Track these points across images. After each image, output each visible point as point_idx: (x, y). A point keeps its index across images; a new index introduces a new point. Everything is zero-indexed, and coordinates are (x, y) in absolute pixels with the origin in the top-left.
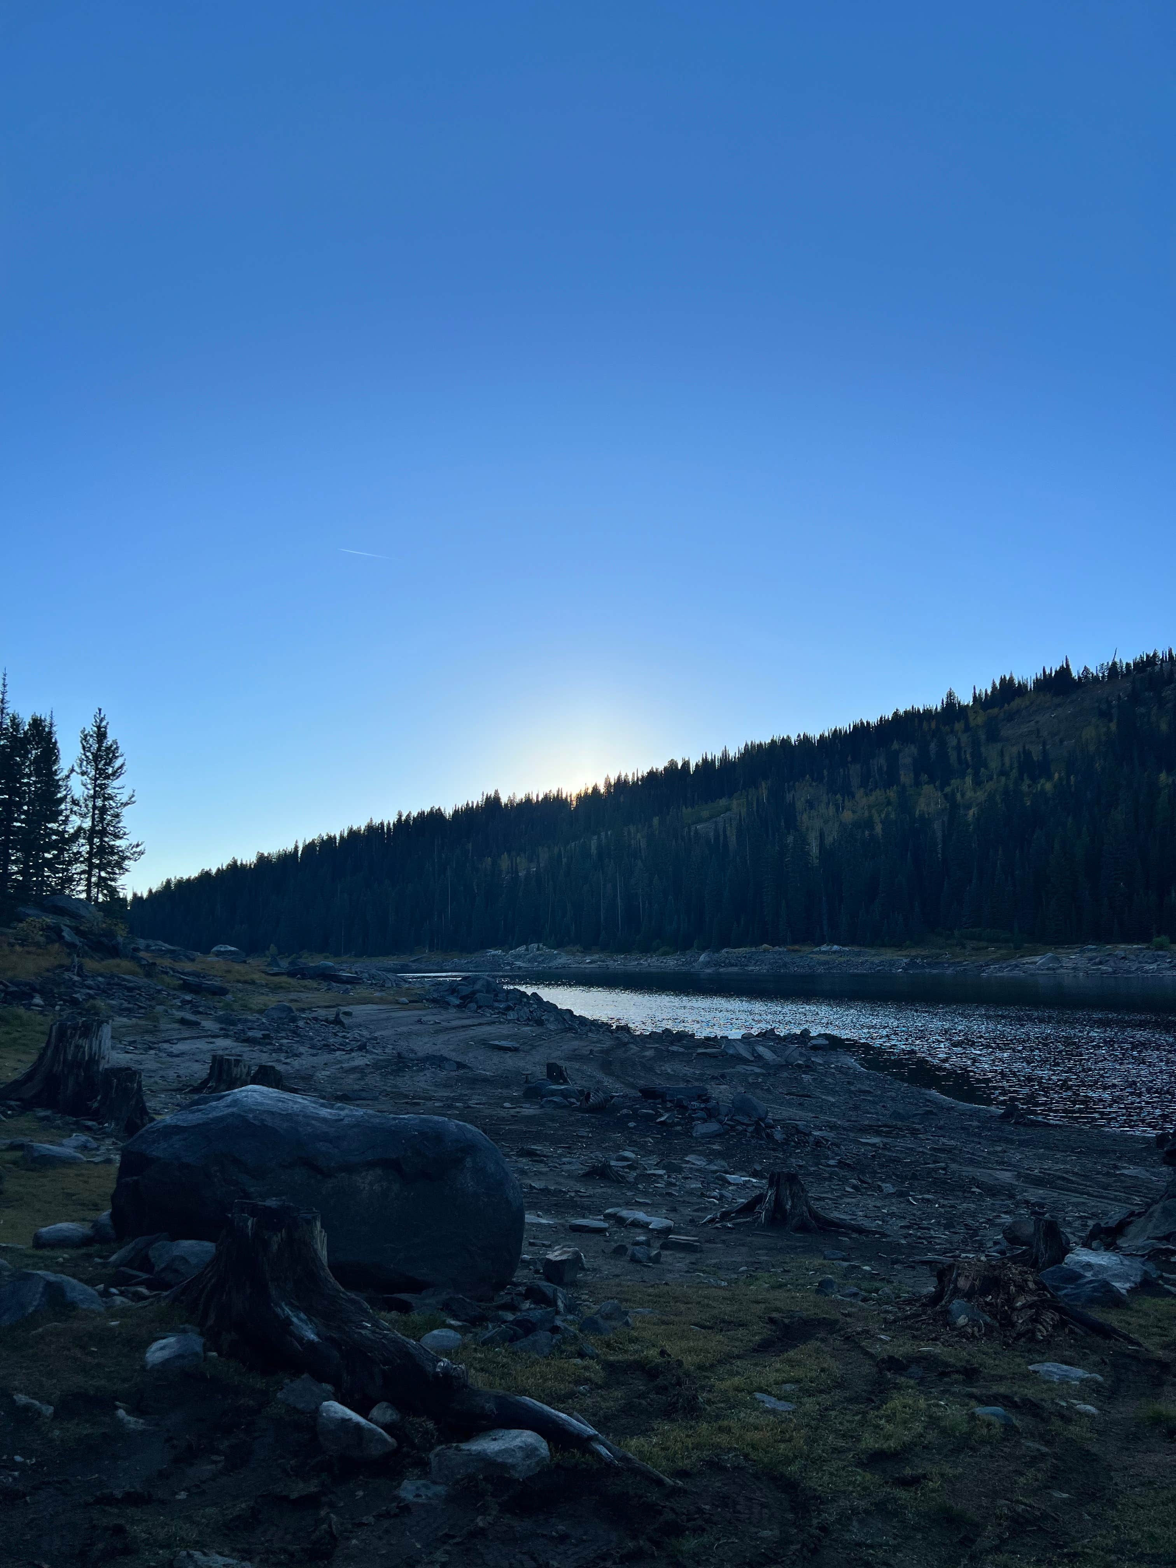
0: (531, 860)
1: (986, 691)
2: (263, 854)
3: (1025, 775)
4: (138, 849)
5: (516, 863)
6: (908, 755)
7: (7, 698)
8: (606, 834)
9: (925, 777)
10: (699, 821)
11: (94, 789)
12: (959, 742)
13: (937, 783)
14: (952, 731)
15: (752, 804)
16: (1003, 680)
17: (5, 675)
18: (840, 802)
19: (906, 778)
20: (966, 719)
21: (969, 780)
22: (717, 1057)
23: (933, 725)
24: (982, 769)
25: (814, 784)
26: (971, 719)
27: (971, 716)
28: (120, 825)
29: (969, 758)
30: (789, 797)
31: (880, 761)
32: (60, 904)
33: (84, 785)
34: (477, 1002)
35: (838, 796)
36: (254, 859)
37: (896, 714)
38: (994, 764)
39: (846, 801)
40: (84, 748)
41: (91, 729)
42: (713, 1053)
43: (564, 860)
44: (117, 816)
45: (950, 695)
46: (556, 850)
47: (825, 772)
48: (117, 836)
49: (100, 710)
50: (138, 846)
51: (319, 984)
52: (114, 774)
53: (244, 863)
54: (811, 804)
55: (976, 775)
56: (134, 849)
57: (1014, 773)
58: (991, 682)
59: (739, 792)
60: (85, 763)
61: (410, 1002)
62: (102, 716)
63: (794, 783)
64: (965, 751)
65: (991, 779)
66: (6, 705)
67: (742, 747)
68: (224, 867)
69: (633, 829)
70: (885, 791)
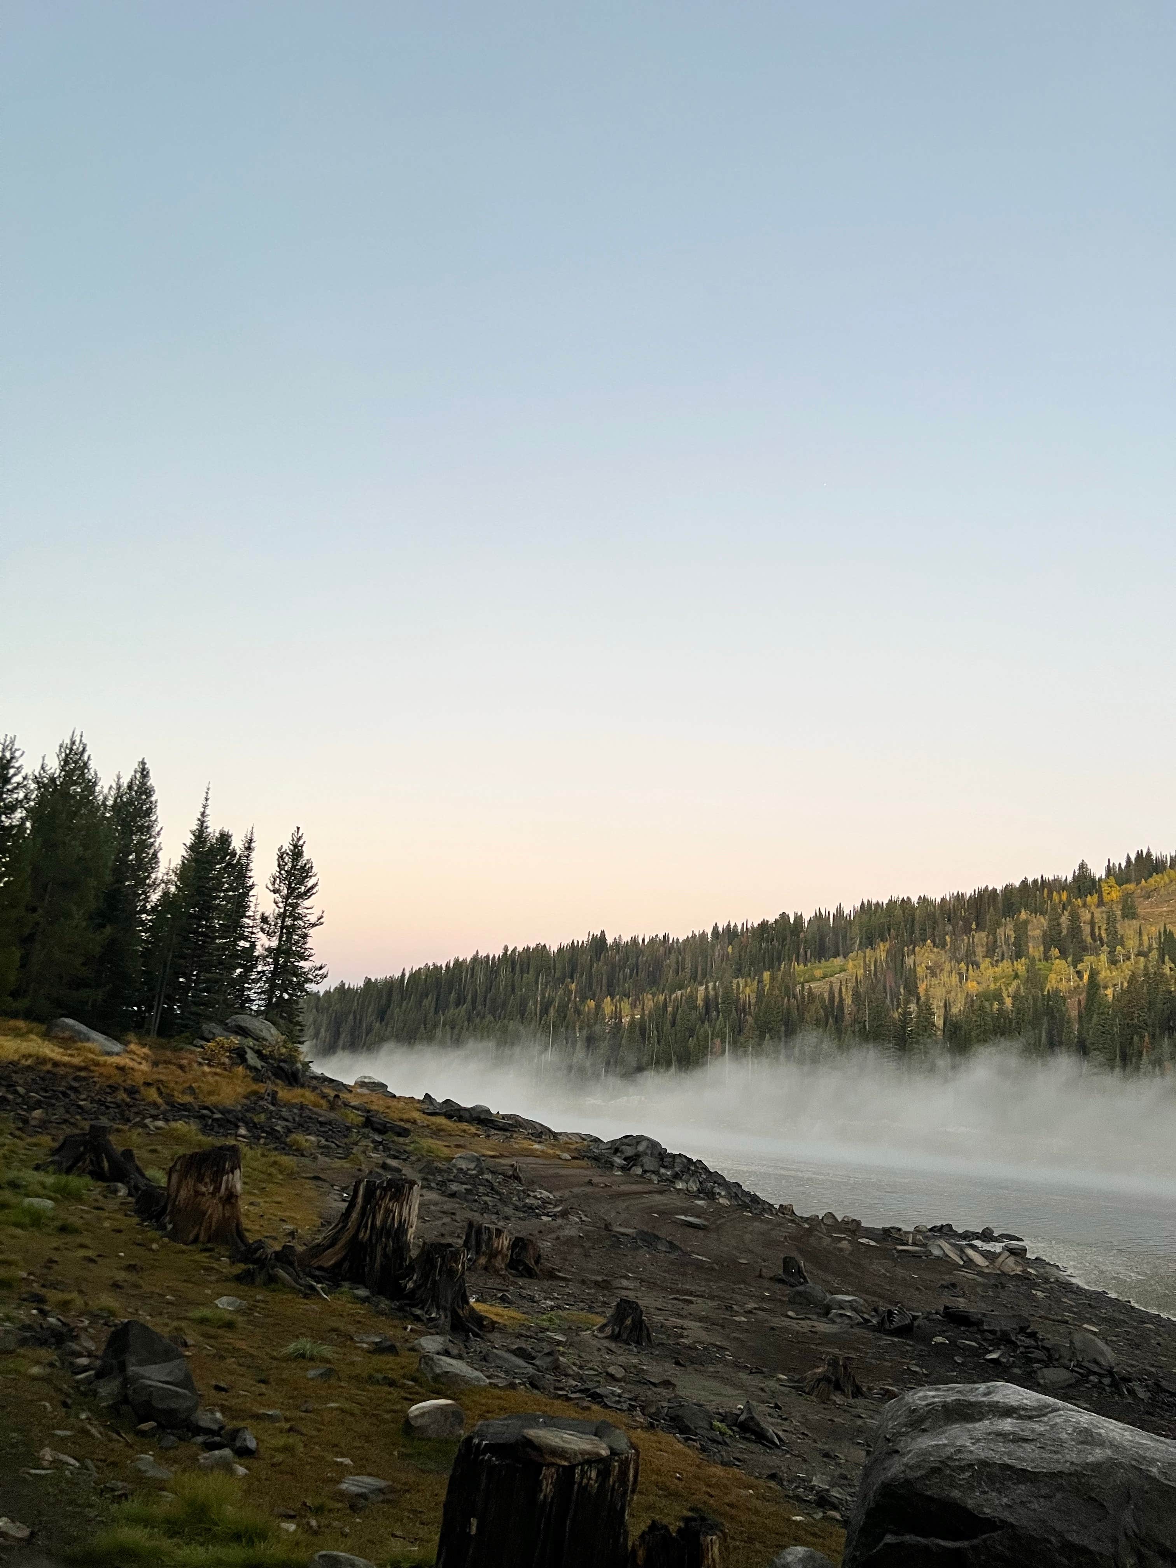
0: (633, 1006)
1: (1120, 864)
2: (370, 979)
3: (1167, 957)
4: (320, 972)
5: (620, 1009)
6: (1038, 925)
7: (207, 812)
8: (715, 984)
9: (1055, 952)
10: (813, 979)
11: (285, 907)
12: (1093, 917)
13: (1070, 959)
14: (1085, 905)
15: (869, 967)
16: (1139, 855)
17: (208, 789)
18: (964, 971)
19: (1035, 950)
20: (1100, 893)
21: (1104, 957)
22: (920, 1257)
23: (1064, 896)
24: (1119, 948)
25: (935, 950)
26: (1104, 895)
27: (1105, 888)
28: (307, 946)
29: (1104, 935)
30: (909, 961)
31: (1006, 931)
32: (243, 1024)
33: (276, 903)
34: (642, 1166)
35: (962, 965)
36: (361, 984)
37: (1024, 883)
38: (1132, 944)
39: (970, 972)
40: (279, 865)
41: (287, 847)
42: (916, 1252)
43: (670, 1009)
44: (305, 936)
45: (1083, 866)
46: (662, 998)
47: (948, 939)
48: (303, 958)
49: (298, 828)
50: (321, 968)
51: (478, 1129)
52: (305, 893)
53: (352, 987)
54: (933, 971)
55: (1111, 952)
56: (317, 972)
57: (1154, 954)
58: (1126, 856)
59: (855, 952)
60: (278, 880)
61: (574, 1158)
62: (300, 835)
63: (914, 948)
64: (1100, 928)
65: (1129, 958)
66: (206, 819)
67: (858, 905)
68: (332, 990)
69: (742, 982)
70: (1012, 963)
